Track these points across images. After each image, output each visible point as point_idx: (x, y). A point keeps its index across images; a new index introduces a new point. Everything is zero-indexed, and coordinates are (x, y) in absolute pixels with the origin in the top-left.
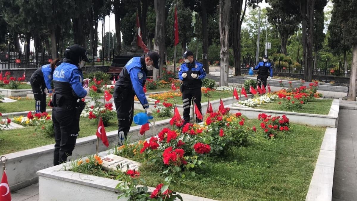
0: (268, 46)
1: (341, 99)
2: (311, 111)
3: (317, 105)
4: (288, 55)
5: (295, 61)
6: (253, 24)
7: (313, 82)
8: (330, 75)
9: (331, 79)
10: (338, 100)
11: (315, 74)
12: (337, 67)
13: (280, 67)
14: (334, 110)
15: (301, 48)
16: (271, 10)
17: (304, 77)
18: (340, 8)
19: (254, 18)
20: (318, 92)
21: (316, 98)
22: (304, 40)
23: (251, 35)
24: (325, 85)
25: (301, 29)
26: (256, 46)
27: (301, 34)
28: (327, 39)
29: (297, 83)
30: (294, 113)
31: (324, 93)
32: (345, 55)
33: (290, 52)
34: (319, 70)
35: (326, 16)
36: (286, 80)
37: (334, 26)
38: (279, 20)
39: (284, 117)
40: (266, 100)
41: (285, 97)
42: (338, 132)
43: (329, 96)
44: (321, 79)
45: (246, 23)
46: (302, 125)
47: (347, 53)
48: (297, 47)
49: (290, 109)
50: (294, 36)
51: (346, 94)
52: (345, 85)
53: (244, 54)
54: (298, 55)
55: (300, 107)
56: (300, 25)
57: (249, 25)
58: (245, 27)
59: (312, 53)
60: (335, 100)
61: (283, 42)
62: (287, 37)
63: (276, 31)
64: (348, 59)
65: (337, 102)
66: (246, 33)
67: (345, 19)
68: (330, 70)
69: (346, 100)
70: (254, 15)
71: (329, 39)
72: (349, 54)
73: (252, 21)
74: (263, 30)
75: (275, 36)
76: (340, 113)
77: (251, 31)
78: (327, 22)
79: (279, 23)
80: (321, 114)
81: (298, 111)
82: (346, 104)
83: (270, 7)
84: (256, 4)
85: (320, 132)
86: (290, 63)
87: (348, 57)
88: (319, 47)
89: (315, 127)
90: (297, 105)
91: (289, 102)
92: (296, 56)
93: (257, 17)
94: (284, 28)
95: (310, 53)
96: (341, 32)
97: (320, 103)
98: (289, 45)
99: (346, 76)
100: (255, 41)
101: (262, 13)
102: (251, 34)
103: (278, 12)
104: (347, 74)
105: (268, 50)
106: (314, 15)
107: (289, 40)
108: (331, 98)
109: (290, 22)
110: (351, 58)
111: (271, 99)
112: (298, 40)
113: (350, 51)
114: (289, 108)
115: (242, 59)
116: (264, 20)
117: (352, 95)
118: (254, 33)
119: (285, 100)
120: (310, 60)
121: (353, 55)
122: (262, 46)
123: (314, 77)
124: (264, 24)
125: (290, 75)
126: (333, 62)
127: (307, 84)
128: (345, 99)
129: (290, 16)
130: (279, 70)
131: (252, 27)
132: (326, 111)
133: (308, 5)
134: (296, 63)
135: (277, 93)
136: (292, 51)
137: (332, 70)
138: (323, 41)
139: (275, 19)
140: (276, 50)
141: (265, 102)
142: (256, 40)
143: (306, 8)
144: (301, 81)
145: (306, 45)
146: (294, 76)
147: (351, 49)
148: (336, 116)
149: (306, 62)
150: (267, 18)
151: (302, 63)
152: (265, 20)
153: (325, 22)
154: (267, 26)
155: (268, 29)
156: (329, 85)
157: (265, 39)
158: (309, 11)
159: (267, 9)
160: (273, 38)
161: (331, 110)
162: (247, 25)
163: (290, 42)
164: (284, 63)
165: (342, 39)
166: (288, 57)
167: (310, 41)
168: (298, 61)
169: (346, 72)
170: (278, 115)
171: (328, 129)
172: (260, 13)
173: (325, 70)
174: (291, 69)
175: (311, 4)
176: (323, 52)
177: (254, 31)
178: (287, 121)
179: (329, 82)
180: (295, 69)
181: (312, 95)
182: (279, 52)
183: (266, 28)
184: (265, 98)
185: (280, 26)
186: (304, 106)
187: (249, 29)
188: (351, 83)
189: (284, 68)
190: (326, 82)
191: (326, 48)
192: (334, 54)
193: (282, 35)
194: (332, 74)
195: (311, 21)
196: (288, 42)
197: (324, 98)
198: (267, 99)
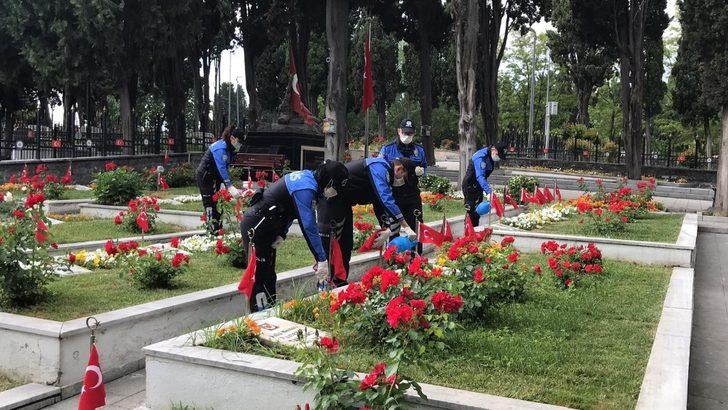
0: (552, 108)
1: (700, 213)
2: (644, 235)
3: (653, 225)
4: (591, 126)
5: (607, 139)
6: (520, 64)
7: (645, 180)
8: (677, 165)
9: (680, 173)
10: (695, 216)
11: (647, 164)
12: (692, 150)
13: (577, 151)
14: (688, 234)
15: (619, 112)
16: (557, 36)
17: (626, 171)
18: (695, 34)
19: (521, 52)
20: (656, 200)
21: (652, 212)
22: (624, 95)
23: (516, 88)
24: (666, 185)
25: (617, 74)
26: (527, 108)
27: (618, 85)
28: (670, 94)
29: (612, 182)
30: (609, 239)
31: (667, 202)
32: (707, 126)
33: (596, 121)
34: (656, 157)
35: (667, 47)
36: (590, 177)
37: (684, 68)
38: (573, 57)
39: (591, 247)
40: (553, 216)
41: (591, 209)
42: (695, 275)
43: (676, 207)
44: (659, 174)
45: (507, 64)
46: (626, 263)
47: (710, 122)
48: (610, 111)
49: (601, 232)
50: (604, 87)
51: (710, 203)
52: (708, 187)
53: (503, 125)
54: (612, 127)
55: (621, 228)
56: (616, 65)
57: (513, 66)
58: (505, 71)
59: (640, 122)
60: (688, 215)
61: (581, 99)
62: (590, 90)
63: (567, 79)
64: (713, 133)
65: (693, 219)
66: (505, 82)
67: (706, 57)
68: (677, 156)
69: (711, 215)
70: (521, 46)
71: (674, 93)
72: (714, 124)
73: (518, 58)
74: (541, 77)
75: (566, 88)
76: (698, 240)
77: (516, 79)
78: (670, 60)
79: (574, 62)
80: (662, 241)
81: (617, 236)
82: (710, 222)
83: (555, 30)
84: (527, 25)
85: (662, 276)
86: (597, 142)
87: (713, 129)
88: (653, 110)
89: (652, 266)
90: (615, 225)
91: (599, 219)
92: (608, 128)
93: (527, 50)
94: (584, 73)
95: (636, 123)
96: (698, 79)
97: (658, 221)
98: (594, 105)
99: (709, 168)
100: (523, 99)
101: (538, 42)
102: (517, 86)
103: (571, 40)
104: (712, 163)
105: (551, 117)
106: (644, 45)
107: (593, 95)
108: (681, 211)
109: (596, 61)
110: (720, 133)
111: (564, 215)
112: (612, 97)
113: (717, 118)
114: (600, 230)
115: (500, 135)
116: (542, 56)
117: (722, 204)
118: (522, 83)
119: (591, 216)
120: (637, 137)
121: (722, 125)
122: (540, 108)
123: (646, 171)
124: (543, 64)
125: (596, 167)
126: (683, 140)
127: (632, 184)
128: (709, 213)
129: (595, 49)
130: (576, 158)
131: (519, 72)
132: (672, 235)
133: (631, 26)
134: (609, 143)
135: (575, 202)
136: (601, 118)
137: (682, 157)
138: (661, 97)
139: (566, 54)
140: (567, 116)
141: (552, 221)
142: (526, 97)
143: (628, 32)
144: (619, 178)
145: (630, 107)
146: (606, 169)
147: (719, 114)
148: (692, 245)
149: (630, 141)
150: (549, 51)
151: (619, 142)
152: (546, 56)
153: (665, 60)
154: (549, 67)
155: (551, 74)
156: (675, 187)
157: (545, 95)
158: (634, 39)
159: (550, 34)
160: (562, 91)
161: (681, 234)
162: (509, 66)
163: (595, 100)
164: (585, 143)
165: (700, 93)
166: (593, 132)
167: (635, 97)
168: (612, 138)
169: (709, 160)
170: (579, 245)
171: (676, 271)
172: (534, 43)
173: (668, 155)
174: (598, 154)
175: (638, 26)
176: (663, 121)
177: (522, 78)
178: (598, 255)
179: (676, 180)
180: (608, 154)
181: (644, 206)
182: (573, 120)
183: (546, 72)
184: (550, 212)
185: (575, 68)
186: (629, 226)
187: (513, 75)
188: (718, 181)
189: (585, 153)
190: (671, 180)
191: (668, 113)
192: (685, 124)
193: (580, 86)
194: (682, 163)
195: (638, 58)
196: (591, 101)
197: (667, 211)
198: (555, 215)
